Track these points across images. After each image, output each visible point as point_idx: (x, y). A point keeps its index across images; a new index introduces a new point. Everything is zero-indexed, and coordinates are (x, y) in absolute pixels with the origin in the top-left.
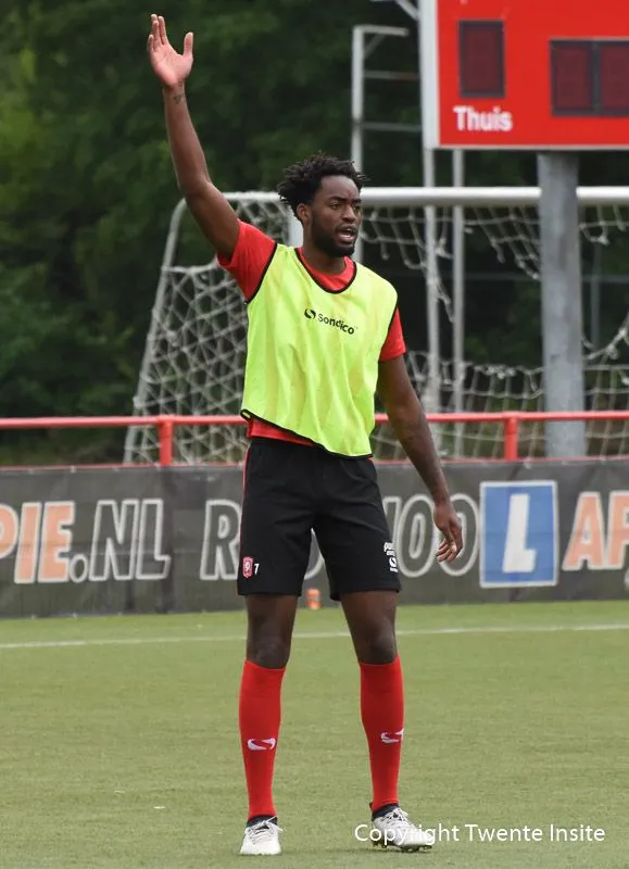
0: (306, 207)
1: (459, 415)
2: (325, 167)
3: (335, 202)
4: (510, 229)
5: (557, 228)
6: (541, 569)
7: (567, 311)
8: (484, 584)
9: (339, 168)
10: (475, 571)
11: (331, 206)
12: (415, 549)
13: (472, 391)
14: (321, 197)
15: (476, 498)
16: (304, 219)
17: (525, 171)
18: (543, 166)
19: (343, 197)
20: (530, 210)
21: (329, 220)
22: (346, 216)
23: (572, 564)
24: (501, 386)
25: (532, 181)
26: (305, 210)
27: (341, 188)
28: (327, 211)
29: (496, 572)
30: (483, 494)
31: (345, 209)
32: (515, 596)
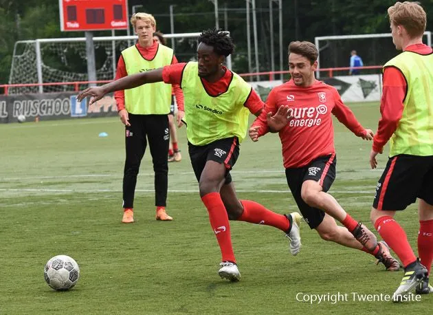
4: (80, 46)
5: (89, 46)
6: (83, 113)
7: (92, 63)
8: (72, 116)
10: (70, 114)
12: (57, 110)
17: (82, 35)
18: (86, 34)
20: (84, 42)
23: (89, 111)
24: (81, 78)
25: (83, 36)
29: (74, 113)
30: (71, 98)
32: (79, 118)
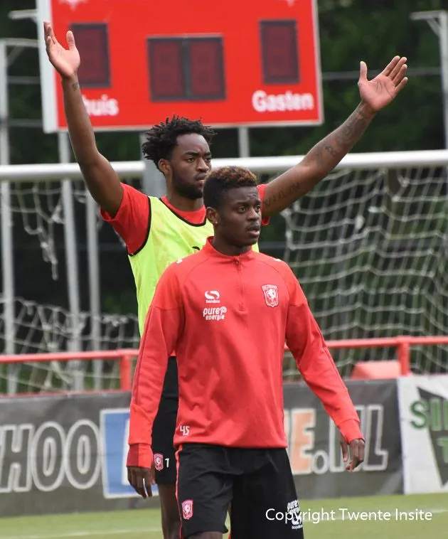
0: (166, 161)
1: (97, 353)
2: (179, 128)
3: (191, 157)
8: (109, 495)
9: (191, 127)
10: (99, 485)
11: (186, 160)
12: (47, 469)
13: (107, 339)
14: (179, 152)
15: (98, 424)
16: (166, 171)
19: (196, 152)
21: (185, 171)
22: (200, 168)
26: (165, 164)
27: (194, 145)
28: (184, 164)
29: (116, 485)
30: (102, 420)
31: (198, 162)
32: (134, 504)
